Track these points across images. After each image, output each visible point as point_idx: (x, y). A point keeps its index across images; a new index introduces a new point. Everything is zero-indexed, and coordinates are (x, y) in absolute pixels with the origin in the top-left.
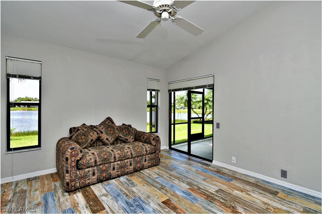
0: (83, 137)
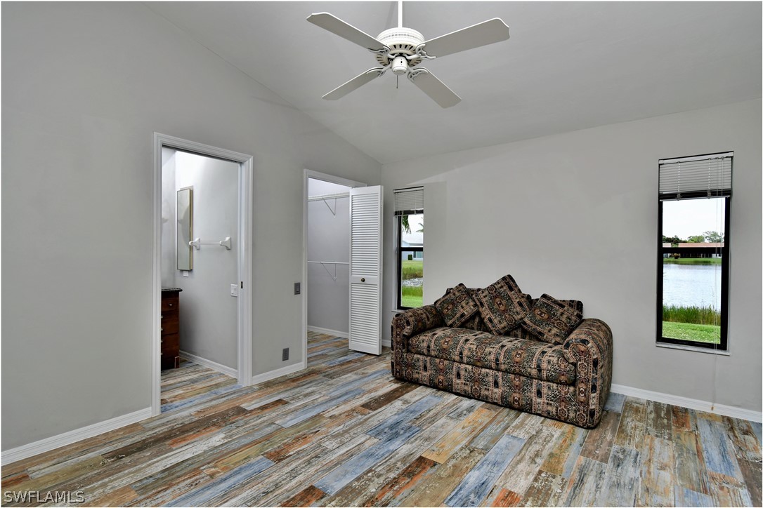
0: (451, 306)
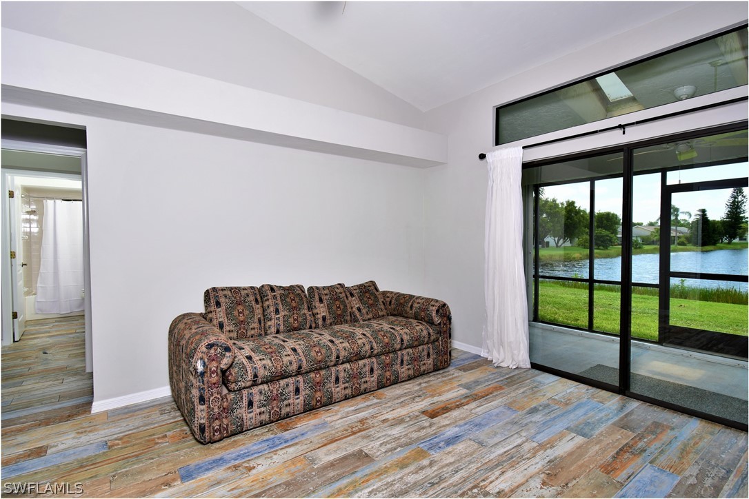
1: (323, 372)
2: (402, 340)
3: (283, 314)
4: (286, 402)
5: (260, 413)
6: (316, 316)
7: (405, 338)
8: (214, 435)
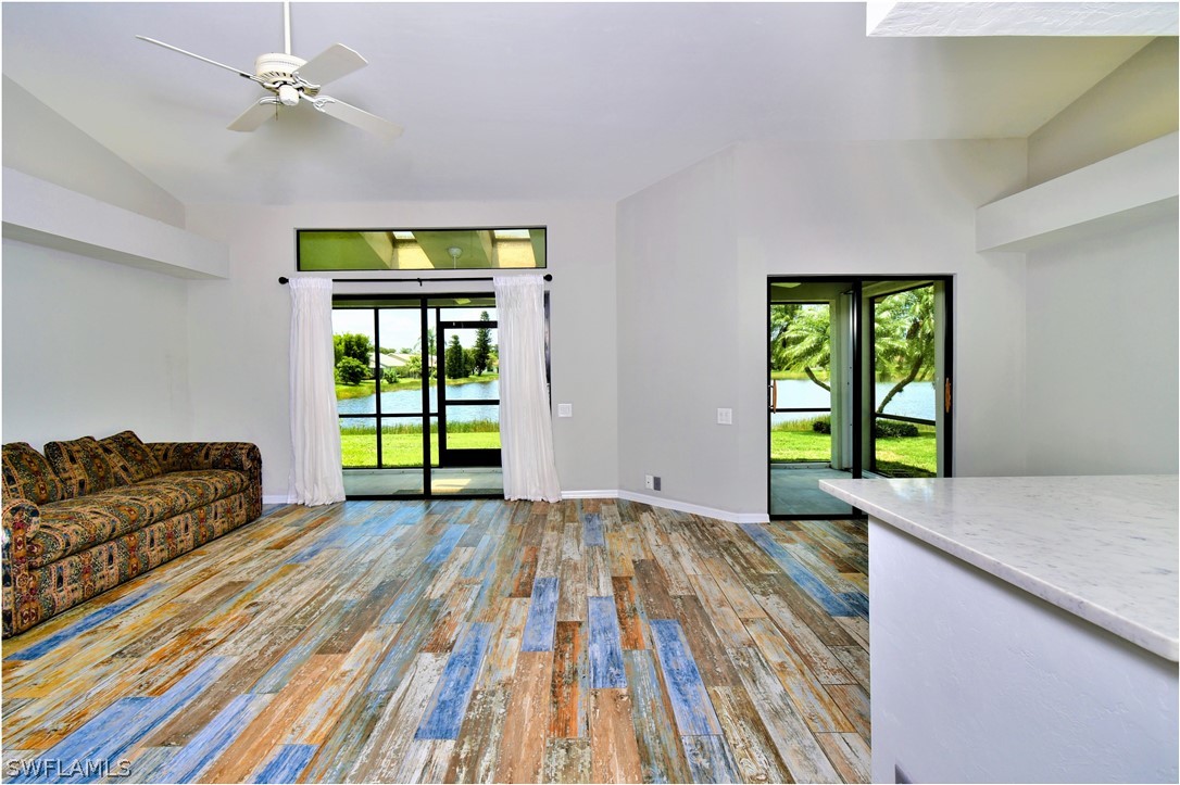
1: (137, 534)
2: (216, 489)
3: (22, 482)
4: (99, 575)
5: (73, 591)
6: (68, 483)
7: (219, 486)
8: (22, 623)
